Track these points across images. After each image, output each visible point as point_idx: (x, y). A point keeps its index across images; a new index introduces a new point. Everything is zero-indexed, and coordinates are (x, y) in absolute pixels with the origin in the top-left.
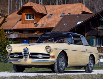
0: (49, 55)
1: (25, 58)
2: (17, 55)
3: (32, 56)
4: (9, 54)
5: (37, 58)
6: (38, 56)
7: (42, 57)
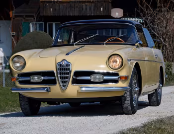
0: (117, 75)
1: (61, 84)
2: (38, 78)
3: (78, 78)
4: (16, 76)
5: (89, 82)
6: (92, 78)
7: (102, 80)
